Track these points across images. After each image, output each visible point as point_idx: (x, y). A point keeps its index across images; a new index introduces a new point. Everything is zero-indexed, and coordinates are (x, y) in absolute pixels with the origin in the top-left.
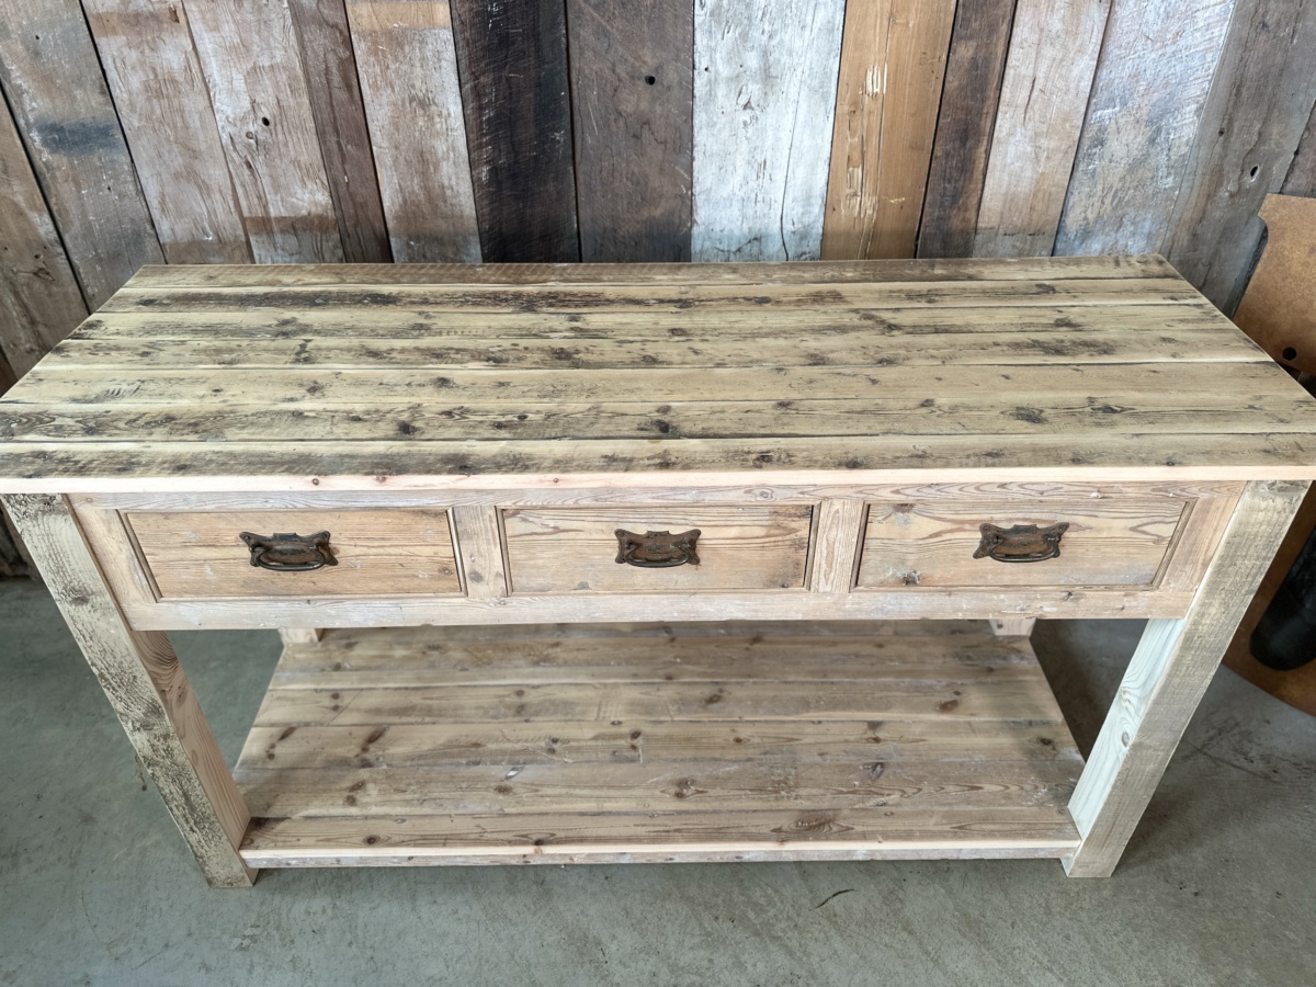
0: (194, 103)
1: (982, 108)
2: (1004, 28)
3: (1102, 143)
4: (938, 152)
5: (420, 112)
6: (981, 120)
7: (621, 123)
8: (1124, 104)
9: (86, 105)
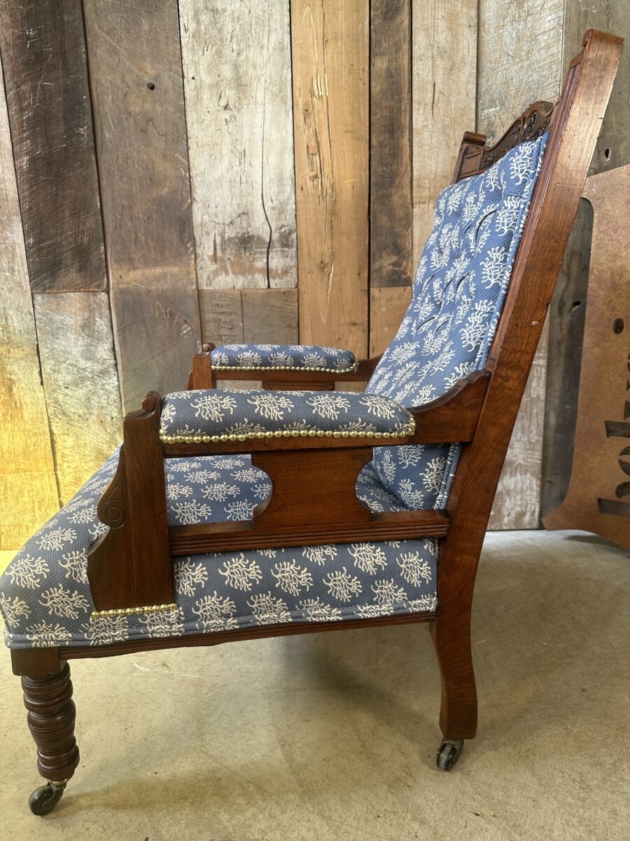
1: (401, 107)
2: (406, 46)
3: (493, 134)
4: (374, 142)
6: (401, 116)
7: (131, 121)
8: (502, 105)
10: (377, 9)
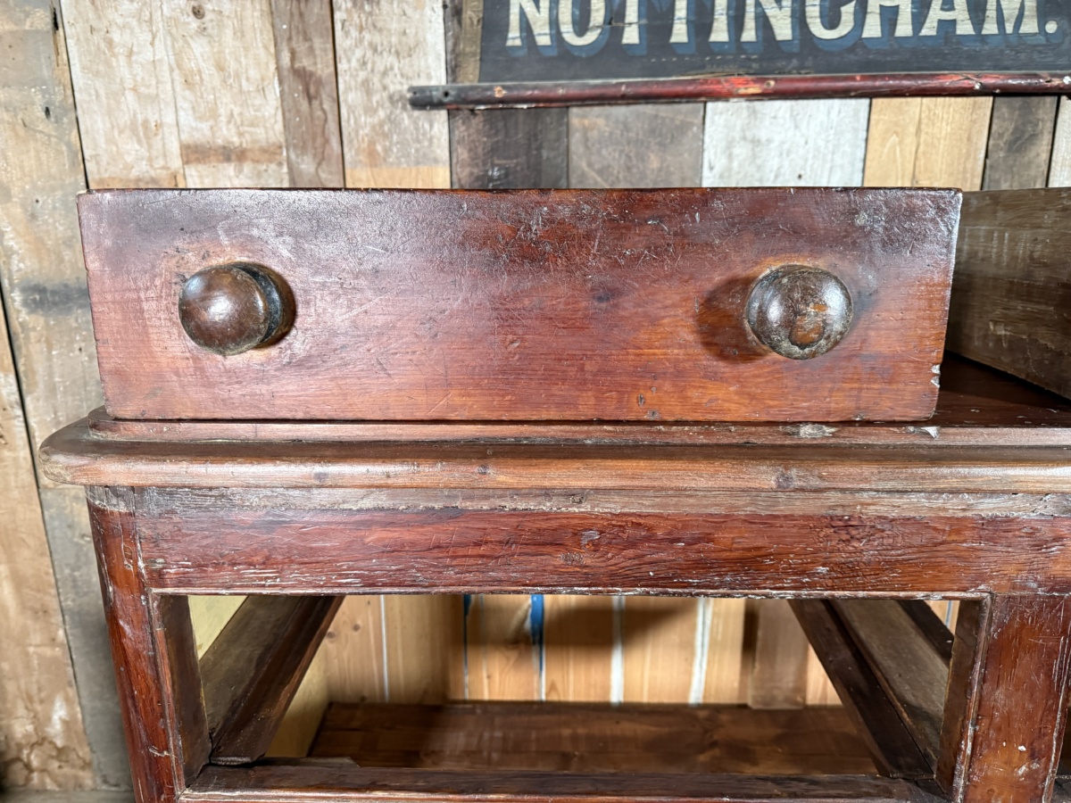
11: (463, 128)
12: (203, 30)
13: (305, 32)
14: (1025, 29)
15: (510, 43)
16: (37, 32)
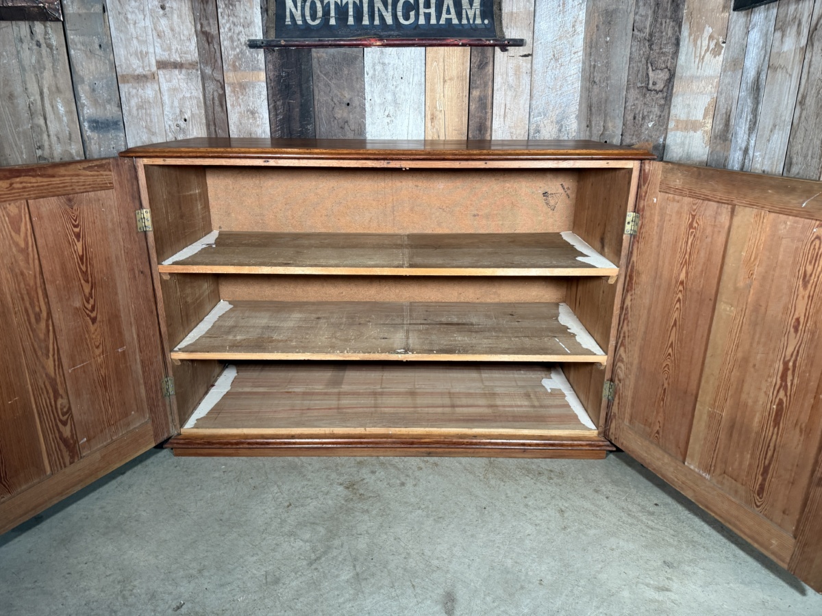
0: (155, 111)
1: (486, 116)
2: (490, 83)
3: (539, 132)
4: (470, 136)
5: (251, 116)
6: (486, 121)
7: (336, 122)
8: (545, 115)
9: (111, 111)
10: (475, 63)
11: (270, 56)
12: (165, 15)
13: (206, 17)
14: (477, 22)
15: (287, 23)
16: (96, 13)
